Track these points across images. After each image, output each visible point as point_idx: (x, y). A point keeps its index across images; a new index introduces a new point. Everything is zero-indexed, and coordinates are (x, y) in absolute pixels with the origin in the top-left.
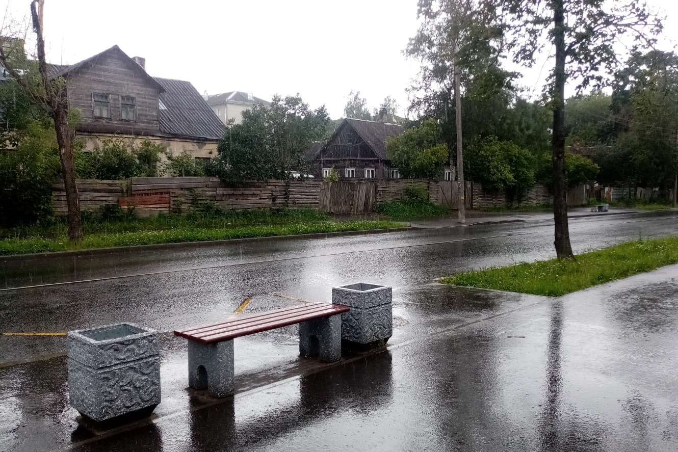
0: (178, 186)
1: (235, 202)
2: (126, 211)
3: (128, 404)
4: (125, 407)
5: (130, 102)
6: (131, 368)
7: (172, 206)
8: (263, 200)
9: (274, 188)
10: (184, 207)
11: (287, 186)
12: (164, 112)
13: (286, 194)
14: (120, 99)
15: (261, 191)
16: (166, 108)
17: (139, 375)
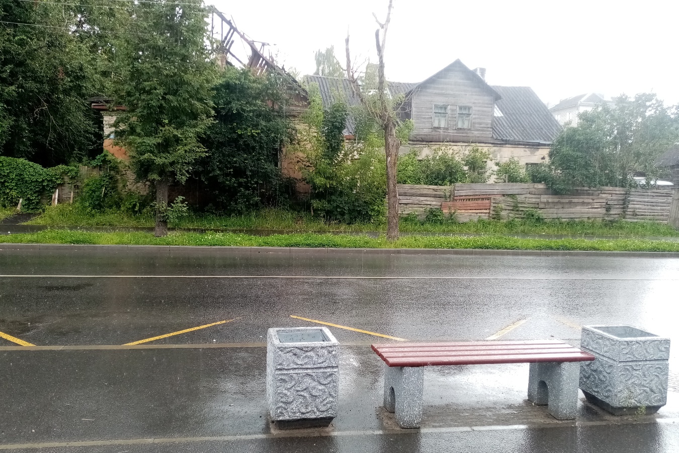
0: (500, 192)
1: (561, 211)
2: (447, 215)
3: (303, 410)
4: (300, 412)
5: (467, 112)
6: (308, 375)
7: (491, 212)
8: (593, 210)
9: (609, 197)
10: (503, 213)
11: (626, 194)
12: (500, 119)
13: (624, 204)
14: (458, 109)
15: (593, 200)
16: (502, 115)
17: (316, 383)
